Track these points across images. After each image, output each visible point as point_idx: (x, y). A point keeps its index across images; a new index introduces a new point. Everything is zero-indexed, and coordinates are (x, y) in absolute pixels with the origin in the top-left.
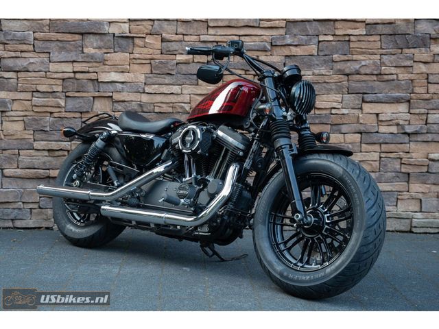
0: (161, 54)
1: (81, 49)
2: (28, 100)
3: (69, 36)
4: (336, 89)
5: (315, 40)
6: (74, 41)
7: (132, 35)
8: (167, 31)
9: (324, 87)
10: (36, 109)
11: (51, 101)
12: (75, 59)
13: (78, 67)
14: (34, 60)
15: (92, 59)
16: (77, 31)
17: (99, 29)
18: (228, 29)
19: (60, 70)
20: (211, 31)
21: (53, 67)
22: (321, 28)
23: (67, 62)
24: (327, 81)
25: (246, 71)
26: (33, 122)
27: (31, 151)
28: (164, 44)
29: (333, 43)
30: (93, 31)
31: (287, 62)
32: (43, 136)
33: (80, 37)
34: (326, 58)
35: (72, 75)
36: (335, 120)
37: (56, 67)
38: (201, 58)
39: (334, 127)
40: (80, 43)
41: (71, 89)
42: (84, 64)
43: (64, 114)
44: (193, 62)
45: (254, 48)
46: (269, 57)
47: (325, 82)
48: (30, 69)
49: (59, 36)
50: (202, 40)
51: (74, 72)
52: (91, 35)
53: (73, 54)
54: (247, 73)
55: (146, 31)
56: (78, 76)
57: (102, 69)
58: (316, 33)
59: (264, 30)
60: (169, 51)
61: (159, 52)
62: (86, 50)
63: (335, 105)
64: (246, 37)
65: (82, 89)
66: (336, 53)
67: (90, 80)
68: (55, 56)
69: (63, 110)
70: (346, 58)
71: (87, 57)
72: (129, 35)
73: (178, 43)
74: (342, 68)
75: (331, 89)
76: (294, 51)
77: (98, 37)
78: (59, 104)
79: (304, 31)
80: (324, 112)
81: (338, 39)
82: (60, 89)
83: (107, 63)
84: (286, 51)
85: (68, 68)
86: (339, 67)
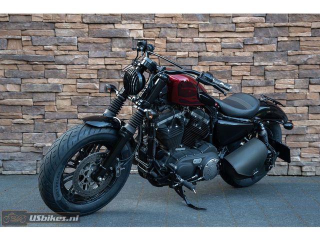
0: (166, 51)
1: (110, 49)
2: (74, 85)
3: (102, 39)
4: (290, 75)
5: (275, 41)
6: (105, 43)
7: (146, 38)
8: (170, 35)
9: (282, 74)
10: (79, 91)
11: (90, 85)
12: (106, 55)
13: (108, 61)
14: (78, 56)
15: (118, 55)
16: (107, 36)
17: (123, 34)
18: (213, 33)
19: (96, 63)
20: (201, 35)
21: (91, 61)
22: (279, 32)
23: (100, 57)
24: (283, 69)
25: (226, 63)
26: (78, 100)
27: (76, 120)
28: (168, 44)
29: (288, 42)
30: (118, 36)
31: (255, 56)
32: (84, 109)
33: (110, 40)
34: (283, 53)
35: (104, 67)
36: (289, 97)
37: (93, 61)
38: (194, 54)
39: (289, 102)
40: (109, 44)
41: (103, 76)
42: (112, 59)
43: (98, 94)
44: (189, 57)
45: (231, 46)
46: (242, 53)
47: (282, 70)
48: (75, 63)
49: (95, 40)
50: (194, 41)
51: (106, 65)
52: (117, 39)
53: (105, 52)
54: (227, 64)
55: (155, 35)
56: (108, 67)
57: (125, 62)
58: (276, 35)
59: (238, 33)
60: (172, 49)
61: (165, 50)
62: (113, 49)
63: (289, 86)
64: (226, 39)
65: (111, 77)
66: (290, 50)
67: (117, 70)
68: (92, 53)
69: (98, 91)
70: (297, 53)
71: (114, 54)
72: (143, 38)
73: (178, 44)
74: (294, 60)
75: (287, 75)
76: (260, 48)
77: (122, 40)
78: (95, 87)
79: (267, 34)
80: (282, 91)
81: (291, 39)
82: (96, 76)
83: (128, 58)
84: (254, 49)
85: (101, 62)
86: (292, 59)
